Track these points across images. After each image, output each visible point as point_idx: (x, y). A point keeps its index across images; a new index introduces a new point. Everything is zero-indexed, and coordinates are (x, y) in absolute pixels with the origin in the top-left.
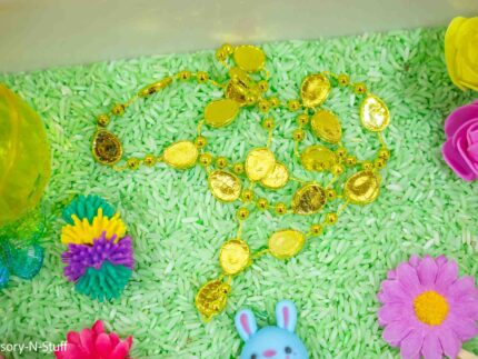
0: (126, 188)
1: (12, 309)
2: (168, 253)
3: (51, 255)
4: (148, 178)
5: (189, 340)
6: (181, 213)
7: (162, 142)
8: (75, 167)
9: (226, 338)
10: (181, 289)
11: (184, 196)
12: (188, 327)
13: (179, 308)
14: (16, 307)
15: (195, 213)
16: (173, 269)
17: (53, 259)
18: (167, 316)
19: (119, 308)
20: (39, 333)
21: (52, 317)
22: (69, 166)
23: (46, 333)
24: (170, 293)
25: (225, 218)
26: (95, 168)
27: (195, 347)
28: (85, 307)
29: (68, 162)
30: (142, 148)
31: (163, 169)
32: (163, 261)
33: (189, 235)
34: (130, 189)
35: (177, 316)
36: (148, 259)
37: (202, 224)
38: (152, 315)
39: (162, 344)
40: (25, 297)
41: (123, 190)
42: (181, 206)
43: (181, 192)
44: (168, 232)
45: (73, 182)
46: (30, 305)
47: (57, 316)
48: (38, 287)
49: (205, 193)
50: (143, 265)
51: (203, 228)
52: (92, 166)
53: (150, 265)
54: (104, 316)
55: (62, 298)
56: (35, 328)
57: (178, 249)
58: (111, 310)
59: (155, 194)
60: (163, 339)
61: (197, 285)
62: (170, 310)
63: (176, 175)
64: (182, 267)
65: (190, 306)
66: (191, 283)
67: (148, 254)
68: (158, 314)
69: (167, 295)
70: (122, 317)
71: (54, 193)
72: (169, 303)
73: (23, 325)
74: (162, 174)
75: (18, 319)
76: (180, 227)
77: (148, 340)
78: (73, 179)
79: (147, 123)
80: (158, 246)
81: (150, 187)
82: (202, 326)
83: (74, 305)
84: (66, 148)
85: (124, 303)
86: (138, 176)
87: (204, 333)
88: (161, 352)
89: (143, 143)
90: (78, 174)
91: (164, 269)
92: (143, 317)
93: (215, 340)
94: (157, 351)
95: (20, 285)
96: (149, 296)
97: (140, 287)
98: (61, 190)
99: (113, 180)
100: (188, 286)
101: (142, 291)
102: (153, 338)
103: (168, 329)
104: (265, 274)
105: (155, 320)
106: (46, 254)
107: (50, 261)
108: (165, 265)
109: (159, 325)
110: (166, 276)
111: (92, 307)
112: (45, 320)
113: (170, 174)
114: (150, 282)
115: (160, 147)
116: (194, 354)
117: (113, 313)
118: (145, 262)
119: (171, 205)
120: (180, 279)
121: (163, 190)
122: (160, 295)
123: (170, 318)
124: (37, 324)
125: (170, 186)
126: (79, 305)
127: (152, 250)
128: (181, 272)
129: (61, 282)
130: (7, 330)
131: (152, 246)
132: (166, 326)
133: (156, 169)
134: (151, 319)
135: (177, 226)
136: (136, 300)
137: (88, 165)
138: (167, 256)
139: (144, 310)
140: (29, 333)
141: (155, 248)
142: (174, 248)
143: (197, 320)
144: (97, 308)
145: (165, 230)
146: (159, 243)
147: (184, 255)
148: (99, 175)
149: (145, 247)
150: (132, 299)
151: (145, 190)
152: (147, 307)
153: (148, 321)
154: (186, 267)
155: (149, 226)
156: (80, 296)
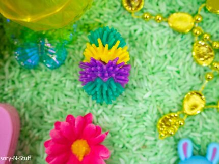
0: (135, 31)
1: (34, 85)
2: (150, 84)
3: (70, 58)
4: (153, 30)
5: (144, 146)
6: (167, 62)
7: (171, 8)
8: (107, 5)
9: (169, 153)
10: (150, 112)
11: (173, 51)
12: (146, 137)
13: (144, 123)
14: (37, 84)
15: (177, 64)
16: (150, 97)
17: (71, 61)
18: (135, 126)
19: (105, 109)
20: (46, 106)
21: (59, 99)
23: (51, 108)
24: (142, 112)
25: (195, 75)
26: (119, 10)
27: (146, 152)
28: (83, 101)
30: (157, 8)
31: (165, 27)
32: (144, 89)
33: (168, 78)
34: (138, 33)
35: (141, 128)
36: (135, 85)
37: (179, 73)
38: (126, 121)
39: (125, 142)
40: (44, 80)
41: (133, 32)
42: (168, 56)
43: (172, 47)
44: (154, 71)
45: (101, 14)
46: (46, 86)
47: (62, 100)
48: (56, 76)
49: (188, 54)
50: (131, 87)
51: (178, 76)
52: (118, 8)
53: (135, 88)
54: (94, 111)
55: (69, 89)
56: (45, 103)
57: (157, 84)
58: (99, 108)
59: (154, 42)
60: (127, 139)
61: (162, 112)
62: (138, 122)
63: (172, 35)
64: (155, 97)
65: (152, 124)
66: (158, 110)
67: (136, 81)
68: (129, 122)
69: (139, 112)
70: (105, 116)
71: (86, 17)
72: (139, 118)
73: (38, 98)
74: (163, 30)
75: (36, 93)
76: (163, 70)
77: (117, 137)
78: (102, 12)
80: (145, 79)
81: (152, 36)
83: (76, 97)
86: (146, 26)
87: (155, 145)
88: (123, 147)
89: (158, 5)
90: (106, 10)
91: (144, 94)
92: (119, 121)
93: (161, 152)
94: (121, 146)
95: (44, 71)
96: (127, 108)
97: (123, 100)
98: (92, 17)
99: (129, 22)
100: (155, 111)
101: (124, 103)
102: (121, 136)
103: (133, 134)
104: (209, 121)
105: (126, 125)
106: (68, 56)
108: (145, 92)
109: (128, 130)
110: (144, 99)
111: (88, 102)
112: (53, 100)
113: (168, 32)
114: (131, 99)
115: (168, 12)
116: (144, 156)
117: (100, 112)
118: (132, 85)
119: (162, 54)
120: (152, 105)
121: (160, 42)
122: (135, 110)
123: (136, 128)
124: (47, 100)
125: (166, 41)
126: (79, 98)
127: (140, 79)
128: (154, 100)
129: (72, 78)
130: (26, 97)
131: (140, 76)
132: (132, 131)
133: (160, 26)
134: (124, 124)
135: (161, 69)
136: (118, 109)
137: (116, 6)
138: (148, 86)
139: (121, 117)
140: (40, 104)
141: (142, 78)
142: (155, 83)
143: (153, 135)
144: (91, 104)
145: (153, 68)
146: (146, 76)
147: (159, 90)
148: (120, 15)
149: (136, 76)
150: (116, 106)
151: (148, 36)
152: (124, 115)
153: (122, 125)
154: (158, 98)
155: (143, 62)
156: (81, 92)
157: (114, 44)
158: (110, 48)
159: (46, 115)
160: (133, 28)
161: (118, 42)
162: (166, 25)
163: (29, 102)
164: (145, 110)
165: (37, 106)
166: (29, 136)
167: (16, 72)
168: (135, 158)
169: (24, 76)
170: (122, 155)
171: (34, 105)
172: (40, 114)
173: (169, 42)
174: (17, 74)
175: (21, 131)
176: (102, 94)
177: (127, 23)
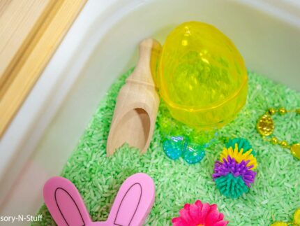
0: (263, 151)
1: (173, 172)
2: (268, 194)
3: (206, 159)
4: (277, 153)
6: (285, 180)
7: (294, 140)
8: (244, 125)
10: (265, 216)
11: (291, 172)
14: (175, 173)
15: (293, 184)
16: (267, 204)
17: (207, 161)
19: (228, 205)
20: (179, 192)
21: (190, 189)
22: (241, 123)
23: (183, 195)
24: (258, 215)
26: (253, 132)
28: (211, 195)
29: (242, 120)
30: (283, 137)
31: (287, 153)
32: (263, 197)
33: (284, 193)
34: (265, 152)
36: (256, 191)
37: (294, 191)
38: (243, 220)
40: (182, 171)
41: (260, 152)
42: (287, 176)
43: (290, 170)
44: (273, 185)
45: (237, 131)
46: (182, 176)
47: (193, 190)
48: (192, 170)
50: (252, 193)
51: (293, 193)
52: (253, 129)
53: (255, 194)
54: (218, 204)
55: (200, 183)
56: (179, 189)
57: (274, 195)
58: (222, 204)
59: (277, 162)
61: (274, 220)
62: (253, 224)
63: (292, 160)
64: (271, 206)
66: (271, 217)
67: (257, 189)
68: (246, 222)
69: (255, 215)
70: (226, 210)
71: (225, 131)
72: (255, 220)
73: (174, 183)
74: (286, 155)
75: (173, 179)
76: (281, 186)
79: (292, 126)
80: (265, 189)
81: (275, 158)
83: (206, 190)
84: (245, 113)
85: (232, 204)
86: (272, 149)
89: (284, 134)
90: (243, 128)
91: (262, 201)
95: (182, 164)
96: (246, 209)
97: (244, 203)
98: (230, 132)
100: (269, 217)
101: (244, 205)
105: (243, 223)
106: (205, 157)
107: (204, 161)
108: (263, 199)
110: (261, 205)
111: (214, 197)
112: (186, 189)
113: (289, 157)
114: (250, 203)
115: (291, 142)
117: (223, 206)
118: (254, 191)
119: (282, 173)
120: (267, 211)
121: (282, 163)
122: (252, 212)
124: (181, 187)
125: (286, 164)
126: (207, 192)
127: (260, 188)
128: (269, 208)
129: (205, 175)
130: (163, 181)
131: (261, 186)
133: (284, 151)
134: (241, 222)
135: (280, 184)
136: (239, 207)
137: (251, 128)
138: (266, 196)
139: (240, 215)
140: (174, 189)
141: (263, 188)
142: (273, 194)
144: (216, 199)
145: (272, 183)
146: (266, 187)
147: (276, 201)
148: (253, 136)
149: (258, 185)
150: (237, 205)
151: (272, 158)
152: (242, 213)
153: (239, 221)
154: (273, 207)
155: (265, 176)
156: (210, 188)
157: (248, 150)
158: (244, 152)
159: (177, 199)
160: (261, 148)
161: (251, 150)
162: (289, 151)
163: (166, 185)
164: (260, 215)
165: (172, 190)
166: (159, 213)
167: (160, 159)
169: (166, 164)
171: (170, 188)
172: (173, 198)
173: (288, 165)
174: (160, 162)
175: (154, 207)
176: (230, 188)
177: (257, 143)
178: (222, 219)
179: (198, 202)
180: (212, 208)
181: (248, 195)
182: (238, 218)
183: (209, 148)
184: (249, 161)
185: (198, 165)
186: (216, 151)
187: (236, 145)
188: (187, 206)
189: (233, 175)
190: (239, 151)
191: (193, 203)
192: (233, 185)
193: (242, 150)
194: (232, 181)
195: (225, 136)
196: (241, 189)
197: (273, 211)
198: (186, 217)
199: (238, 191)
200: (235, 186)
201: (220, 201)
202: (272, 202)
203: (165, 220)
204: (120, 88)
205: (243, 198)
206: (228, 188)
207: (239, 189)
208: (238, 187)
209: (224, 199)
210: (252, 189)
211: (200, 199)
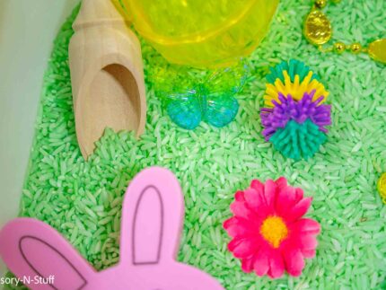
0: (326, 69)
1: (198, 150)
2: (358, 135)
3: (243, 111)
4: (349, 65)
5: (364, 219)
6: (376, 102)
7: (368, 37)
8: (284, 38)
10: (364, 172)
11: (381, 88)
12: (365, 206)
13: (359, 187)
14: (202, 150)
16: (360, 150)
17: (244, 115)
18: (347, 191)
19: (301, 171)
20: (218, 177)
21: (234, 167)
22: (279, 35)
23: (226, 180)
24: (352, 171)
26: (301, 44)
27: (368, 226)
28: (269, 165)
29: (278, 33)
30: (350, 38)
31: (364, 60)
32: (351, 140)
33: (381, 123)
34: (329, 71)
35: (355, 194)
36: (338, 135)
38: (332, 186)
39: (335, 216)
40: (212, 143)
41: (322, 72)
42: (375, 95)
43: (378, 84)
44: (360, 116)
45: (275, 52)
46: (213, 151)
47: (238, 167)
48: (226, 137)
50: (331, 140)
52: (299, 42)
53: (338, 141)
54: (286, 176)
56: (216, 172)
57: (368, 132)
58: (292, 173)
59: (354, 80)
60: (339, 212)
61: (380, 170)
62: (349, 188)
63: (377, 69)
64: (368, 150)
65: (370, 188)
66: (374, 168)
67: (337, 131)
68: (338, 188)
69: (349, 172)
70: (302, 181)
71: (257, 58)
72: (349, 181)
73: (205, 166)
74: (364, 64)
75: (202, 160)
76: (372, 115)
77: (324, 208)
78: (277, 49)
79: (358, 17)
80: (350, 127)
81: (349, 73)
82: (377, 209)
83: (259, 160)
84: (279, 19)
85: (307, 169)
86: (339, 61)
87: (378, 216)
88: (332, 224)
89: (351, 33)
90: (284, 45)
91: (353, 147)
94: (331, 222)
95: (208, 132)
96: (332, 168)
97: (325, 159)
98: (265, 57)
99: (315, 59)
100: (371, 170)
101: (327, 163)
102: (329, 209)
103: (344, 204)
105: (334, 191)
106: (240, 110)
107: (241, 116)
108: (352, 144)
109: (337, 199)
110: (352, 155)
111: (275, 167)
112: (227, 169)
113: (370, 66)
114: (335, 156)
115: (365, 42)
116: (366, 232)
117: (294, 177)
118: (334, 137)
119: (366, 94)
120: (365, 160)
121: (362, 79)
122: (343, 170)
123: (348, 194)
124: (218, 170)
125: (369, 77)
126: (263, 162)
127: (342, 129)
128: (367, 154)
129: (249, 137)
130: (188, 169)
131: (342, 125)
132: (343, 200)
133: (358, 59)
134: (331, 190)
135: (371, 112)
136: (319, 170)
137: (295, 40)
138: (355, 137)
139: (325, 180)
140: (209, 175)
141: (346, 127)
142: (364, 130)
143: (374, 202)
144: (280, 168)
145: (358, 113)
146: (351, 123)
147: (372, 140)
148: (302, 51)
149: (337, 124)
150: (315, 167)
151: (343, 75)
152: (328, 177)
153: (327, 191)
154: (372, 151)
155: (343, 107)
156: (263, 154)
158: (301, 80)
159: (219, 190)
160: (322, 65)
161: (311, 73)
162: (367, 57)
163: (194, 174)
164: (356, 169)
165: (206, 177)
166: (198, 220)
167: (170, 136)
168: (353, 236)
169: (183, 140)
170: (334, 233)
171: (202, 176)
172: (212, 190)
173: (373, 79)
174: (172, 140)
175: (186, 214)
176: (299, 143)
177: (312, 60)
178: (301, 198)
179: (255, 184)
180: (279, 185)
181: (328, 145)
182: (323, 186)
183: (242, 93)
184: (314, 91)
185: (233, 126)
186: (252, 93)
187: (285, 72)
188: (239, 195)
189: (297, 122)
190: (292, 82)
191: (246, 188)
192: (302, 137)
193: (297, 78)
194: (298, 132)
195: (258, 65)
196: (317, 140)
197: (374, 157)
198: (244, 213)
199: (312, 145)
200: (306, 139)
201: (287, 169)
202: (369, 144)
203: (211, 229)
204: (67, 42)
205: (320, 152)
206: (295, 145)
207: (313, 141)
208: (311, 137)
209: (292, 165)
210: (330, 135)
211: (255, 177)
